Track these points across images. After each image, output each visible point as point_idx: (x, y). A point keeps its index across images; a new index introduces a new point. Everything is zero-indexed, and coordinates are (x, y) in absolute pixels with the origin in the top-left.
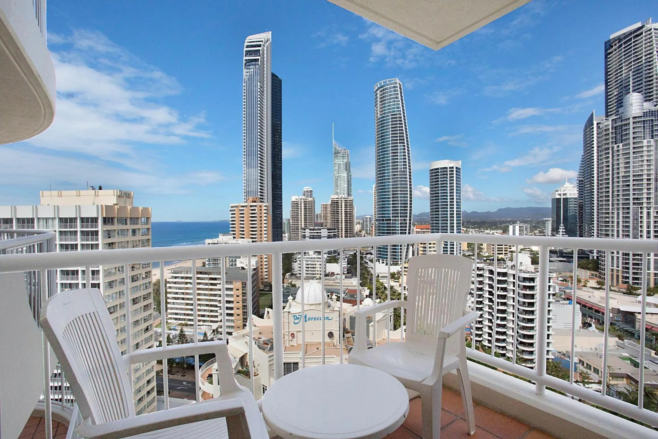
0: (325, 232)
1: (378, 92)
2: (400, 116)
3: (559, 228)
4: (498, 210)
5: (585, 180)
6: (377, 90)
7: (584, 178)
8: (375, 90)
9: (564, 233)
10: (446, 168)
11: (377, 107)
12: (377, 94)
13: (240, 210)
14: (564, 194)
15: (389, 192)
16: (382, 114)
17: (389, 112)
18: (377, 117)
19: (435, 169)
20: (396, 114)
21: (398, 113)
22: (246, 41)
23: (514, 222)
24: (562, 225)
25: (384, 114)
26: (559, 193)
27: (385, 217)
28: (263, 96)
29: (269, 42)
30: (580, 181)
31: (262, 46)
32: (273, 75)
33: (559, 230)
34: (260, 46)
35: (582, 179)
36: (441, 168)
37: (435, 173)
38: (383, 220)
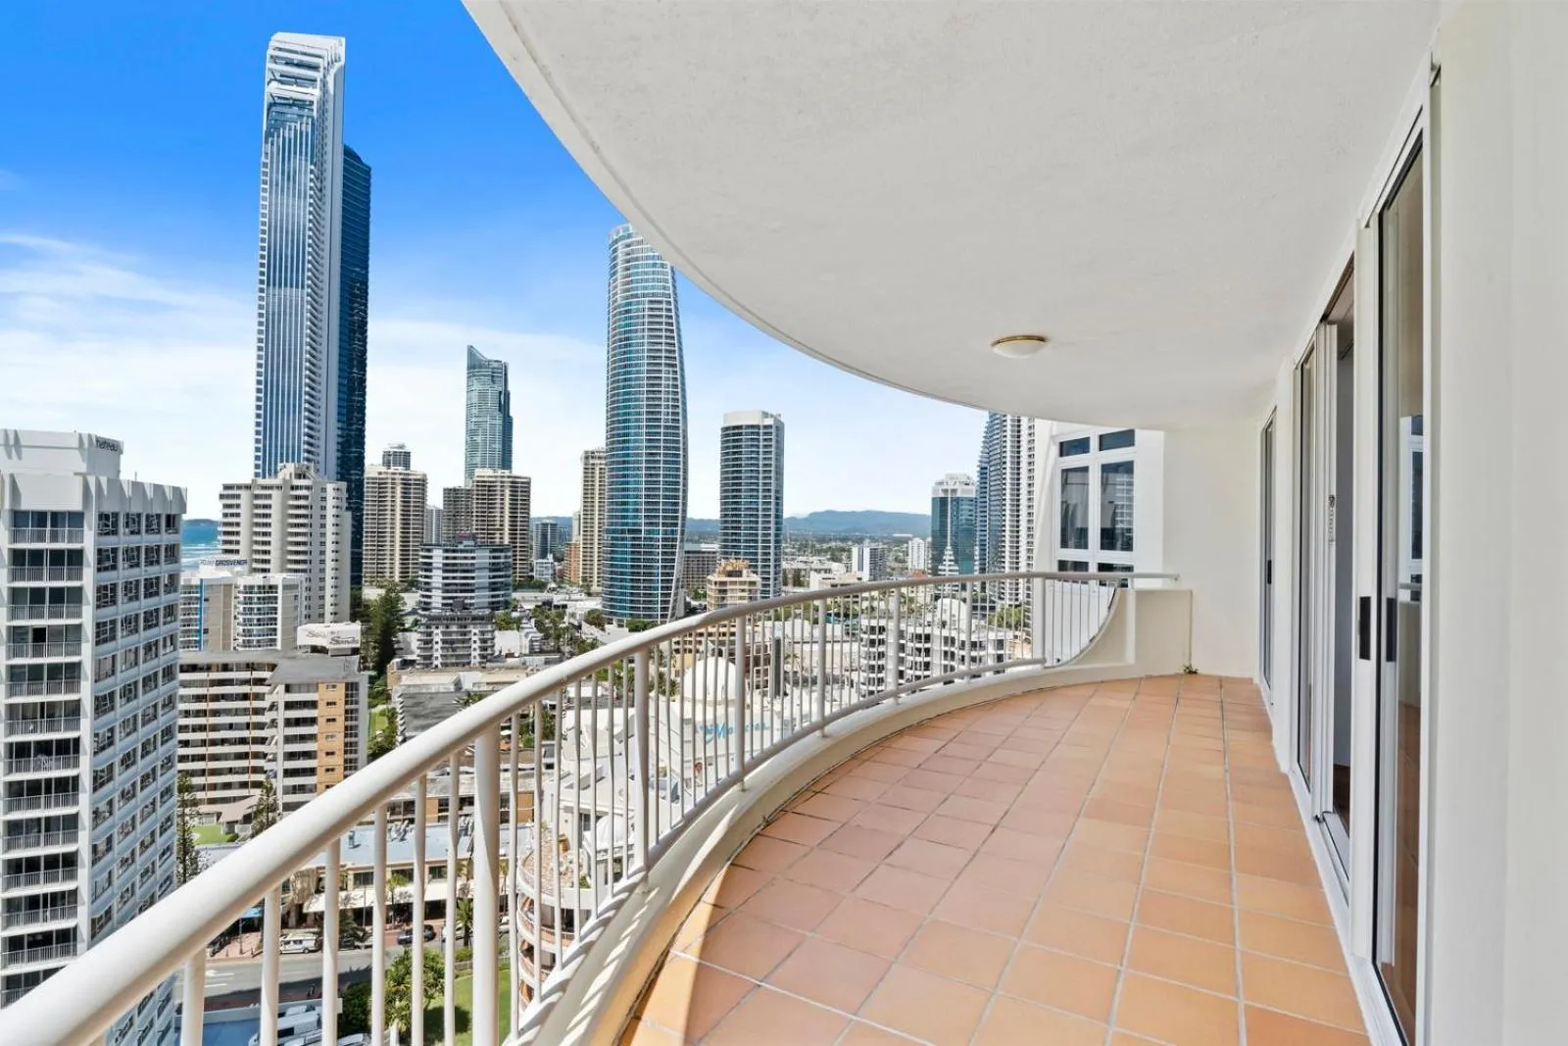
0: (484, 557)
1: (620, 245)
2: (668, 307)
3: (943, 554)
4: (811, 515)
5: (991, 466)
6: (616, 242)
7: (988, 463)
8: (611, 241)
9: (952, 563)
10: (758, 427)
11: (616, 280)
12: (615, 251)
13: (257, 497)
14: (954, 491)
15: (638, 469)
16: (627, 298)
17: (644, 296)
18: (616, 301)
19: (735, 428)
20: (660, 302)
21: (665, 299)
22: (272, 44)
23: (860, 541)
24: (949, 547)
25: (633, 296)
26: (945, 487)
27: (627, 524)
28: (320, 200)
29: (337, 65)
30: (982, 468)
31: (322, 70)
32: (349, 154)
33: (944, 557)
34: (315, 68)
35: (986, 465)
36: (748, 427)
37: (734, 435)
38: (623, 531)
